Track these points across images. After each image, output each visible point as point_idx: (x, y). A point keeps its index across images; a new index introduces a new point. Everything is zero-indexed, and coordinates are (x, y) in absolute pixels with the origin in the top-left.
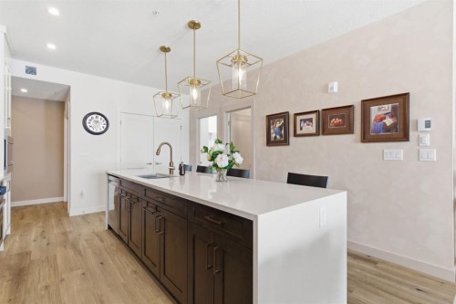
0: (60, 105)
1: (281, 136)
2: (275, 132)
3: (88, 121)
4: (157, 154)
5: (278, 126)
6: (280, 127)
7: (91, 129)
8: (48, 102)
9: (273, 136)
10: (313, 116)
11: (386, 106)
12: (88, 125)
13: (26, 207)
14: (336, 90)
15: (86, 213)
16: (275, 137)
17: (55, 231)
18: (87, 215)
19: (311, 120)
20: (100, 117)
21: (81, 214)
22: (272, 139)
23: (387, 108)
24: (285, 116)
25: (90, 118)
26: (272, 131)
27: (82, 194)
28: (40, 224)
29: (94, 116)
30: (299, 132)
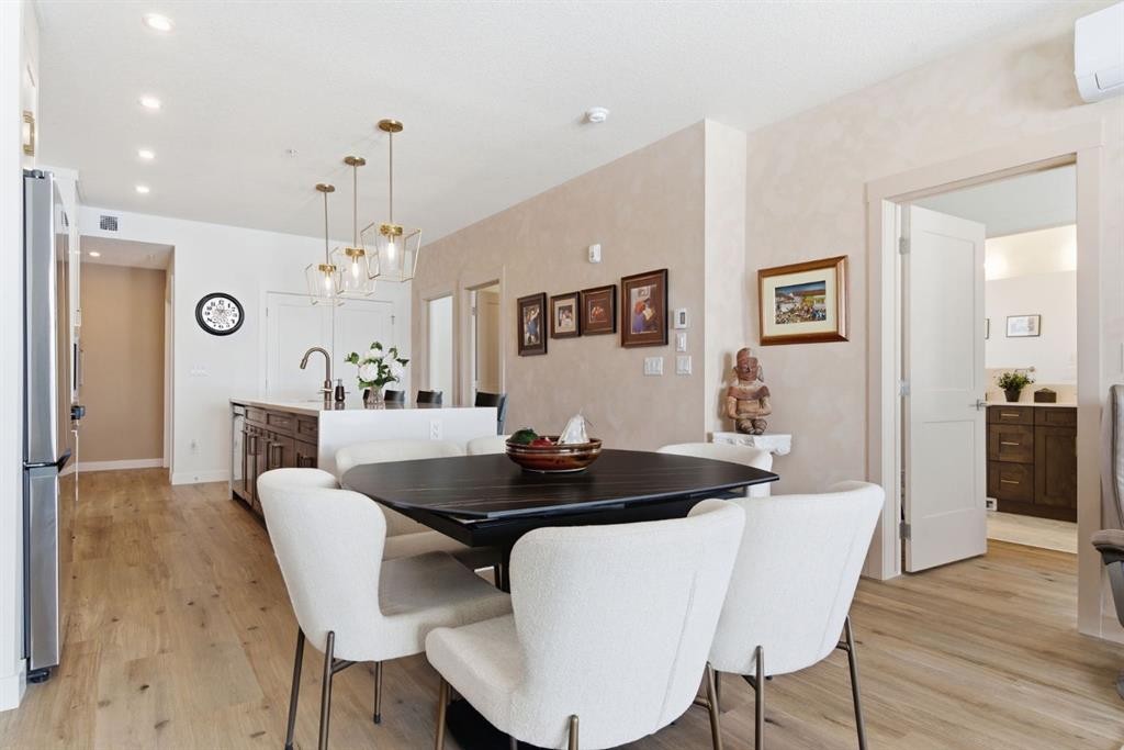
0: (157, 277)
1: (536, 336)
2: (530, 331)
3: (205, 309)
4: (303, 366)
5: (533, 317)
6: (535, 319)
7: (210, 325)
8: (135, 271)
9: (527, 336)
10: (572, 302)
11: (645, 288)
12: (205, 318)
13: (96, 473)
14: (597, 258)
15: (199, 481)
16: (530, 338)
17: (147, 500)
18: (203, 485)
19: (569, 308)
20: (227, 301)
21: (194, 482)
22: (526, 344)
23: (647, 290)
24: (541, 300)
25: (208, 304)
26: (525, 326)
27: (193, 446)
28: (123, 492)
29: (216, 300)
30: (558, 330)
